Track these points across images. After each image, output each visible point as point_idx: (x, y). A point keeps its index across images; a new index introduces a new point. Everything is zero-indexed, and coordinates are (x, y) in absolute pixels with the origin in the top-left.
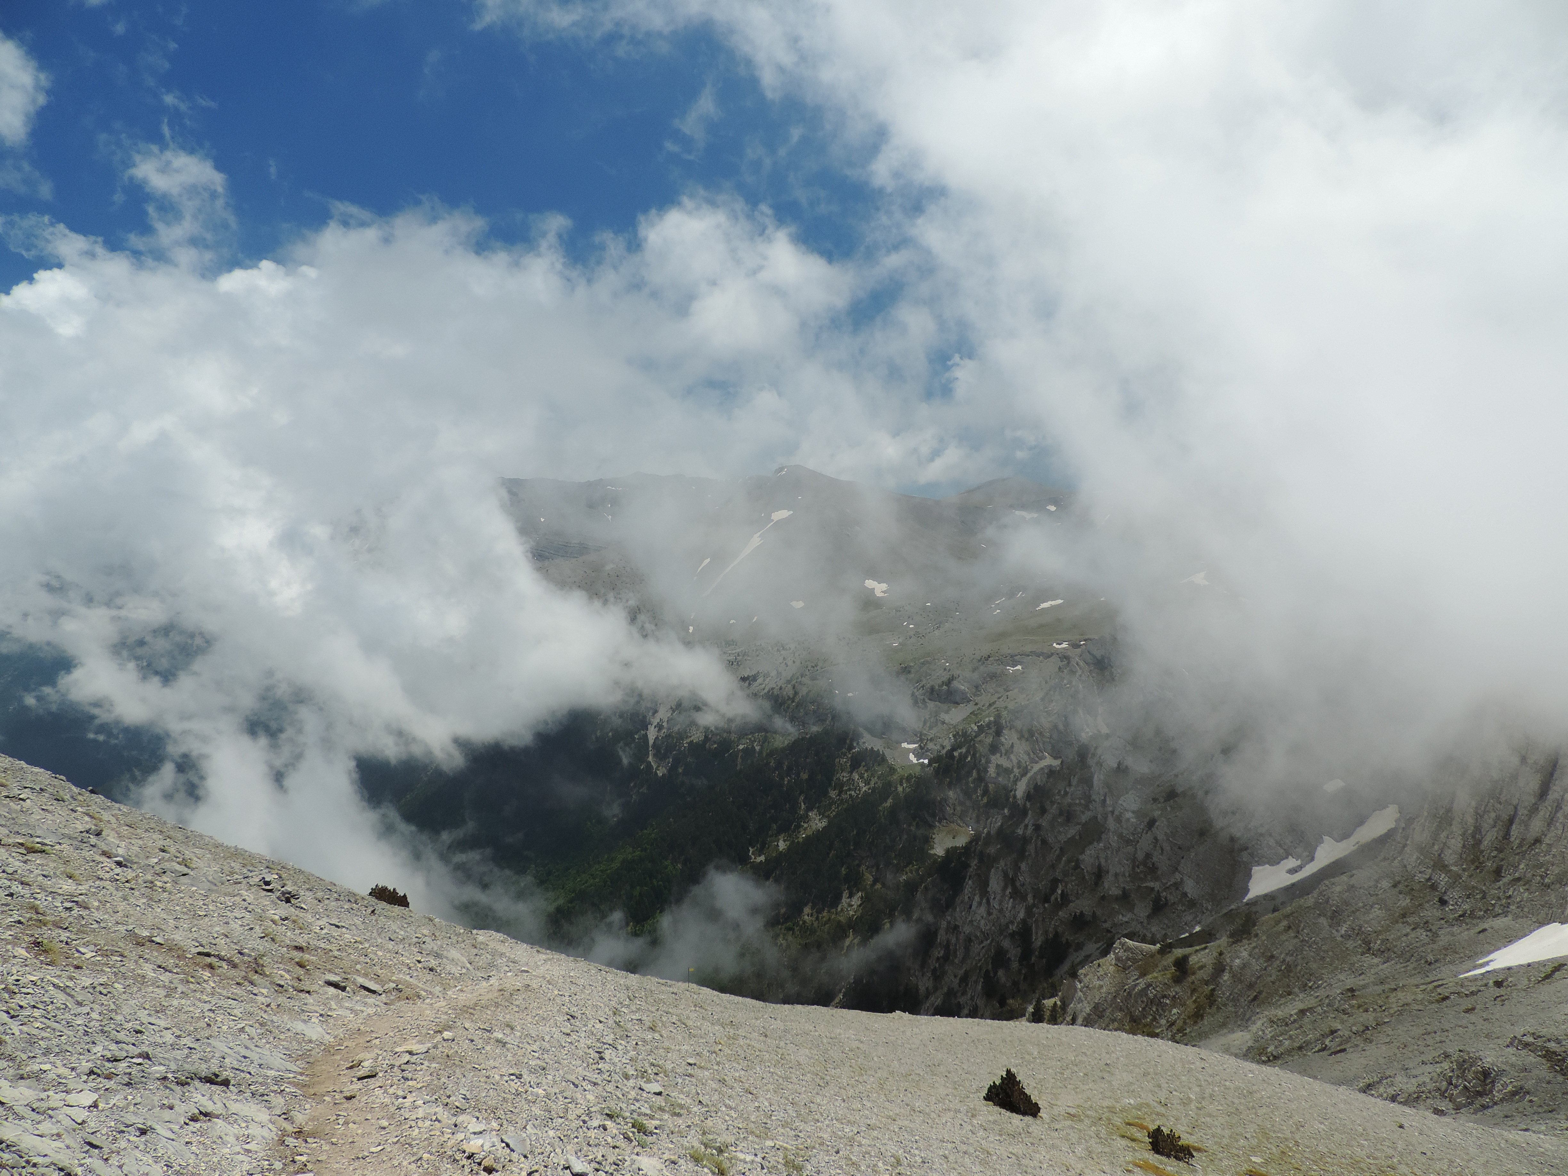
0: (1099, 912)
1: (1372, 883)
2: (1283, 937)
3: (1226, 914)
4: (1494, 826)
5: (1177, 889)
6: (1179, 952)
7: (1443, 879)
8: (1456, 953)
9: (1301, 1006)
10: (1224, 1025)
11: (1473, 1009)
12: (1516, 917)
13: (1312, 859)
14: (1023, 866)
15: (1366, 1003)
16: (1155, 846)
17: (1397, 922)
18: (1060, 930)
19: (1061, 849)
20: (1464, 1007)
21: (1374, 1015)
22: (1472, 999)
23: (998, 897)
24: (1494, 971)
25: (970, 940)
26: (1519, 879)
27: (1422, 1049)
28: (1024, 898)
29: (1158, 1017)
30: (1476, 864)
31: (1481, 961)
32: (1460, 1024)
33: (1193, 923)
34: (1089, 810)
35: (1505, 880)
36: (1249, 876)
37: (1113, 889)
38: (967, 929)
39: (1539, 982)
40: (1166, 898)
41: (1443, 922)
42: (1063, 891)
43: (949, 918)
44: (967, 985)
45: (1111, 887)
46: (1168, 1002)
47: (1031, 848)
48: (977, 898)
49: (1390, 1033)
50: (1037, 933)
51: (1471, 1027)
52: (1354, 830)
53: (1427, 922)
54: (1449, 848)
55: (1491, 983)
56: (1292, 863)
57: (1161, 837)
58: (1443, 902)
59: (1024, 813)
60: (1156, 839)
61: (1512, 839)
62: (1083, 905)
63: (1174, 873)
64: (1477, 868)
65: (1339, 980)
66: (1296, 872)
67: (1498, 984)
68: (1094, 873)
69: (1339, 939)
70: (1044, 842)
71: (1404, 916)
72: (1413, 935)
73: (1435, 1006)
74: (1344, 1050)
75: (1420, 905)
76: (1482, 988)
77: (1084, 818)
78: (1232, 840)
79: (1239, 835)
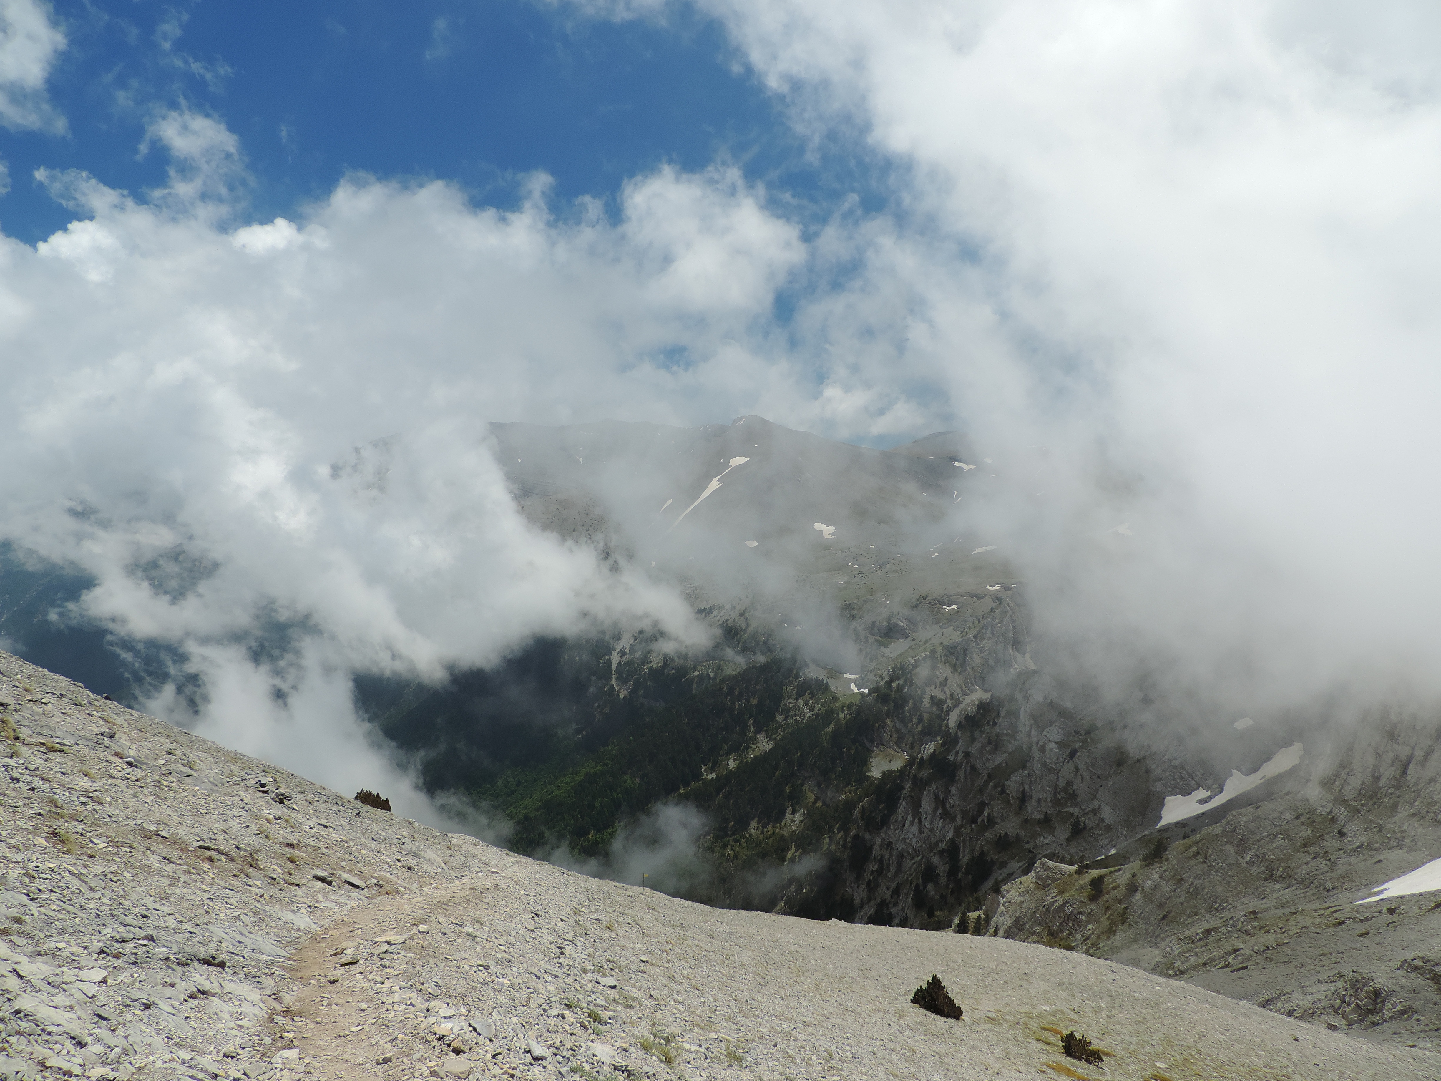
0: (1022, 833)
1: (1275, 815)
2: (1192, 862)
3: (1139, 839)
4: (1392, 765)
5: (1095, 814)
6: (1095, 873)
7: (1342, 812)
8: (1353, 881)
9: (1207, 926)
10: (1135, 941)
11: (1368, 933)
12: (1410, 850)
13: (1222, 791)
14: (953, 790)
15: (1267, 925)
16: (1076, 775)
17: (1299, 851)
18: (985, 849)
19: (989, 775)
20: (1358, 932)
21: (1274, 936)
22: (1367, 924)
23: (930, 817)
24: (1388, 899)
25: (902, 856)
26: (1413, 815)
27: (1318, 969)
28: (953, 819)
29: (1073, 932)
30: (1375, 800)
31: (1376, 890)
32: (1354, 946)
33: (1109, 846)
34: (1015, 740)
35: (1400, 815)
36: (1161, 804)
37: (1036, 813)
38: (900, 846)
39: (1429, 910)
40: (1084, 823)
41: (1341, 852)
42: (989, 814)
43: (884, 835)
44: (899, 896)
45: (1034, 811)
46: (1083, 918)
47: (961, 774)
48: (910, 818)
49: (1289, 953)
50: (964, 851)
51: (1365, 951)
52: (1261, 765)
53: (1326, 852)
54: (1349, 784)
55: (1385, 910)
56: (1202, 794)
57: (1081, 766)
58: (1342, 834)
59: (955, 740)
60: (1077, 768)
61: (1408, 778)
62: (1008, 827)
63: (1092, 799)
64: (1375, 803)
65: (1243, 903)
66: (1206, 802)
67: (1391, 911)
68: (1018, 798)
69: (1244, 865)
70: (973, 768)
71: (1305, 845)
72: (1313, 863)
73: (1332, 930)
74: (1246, 967)
75: (1320, 836)
76: (1376, 915)
77: (1011, 747)
78: (1147, 771)
79: (1153, 766)
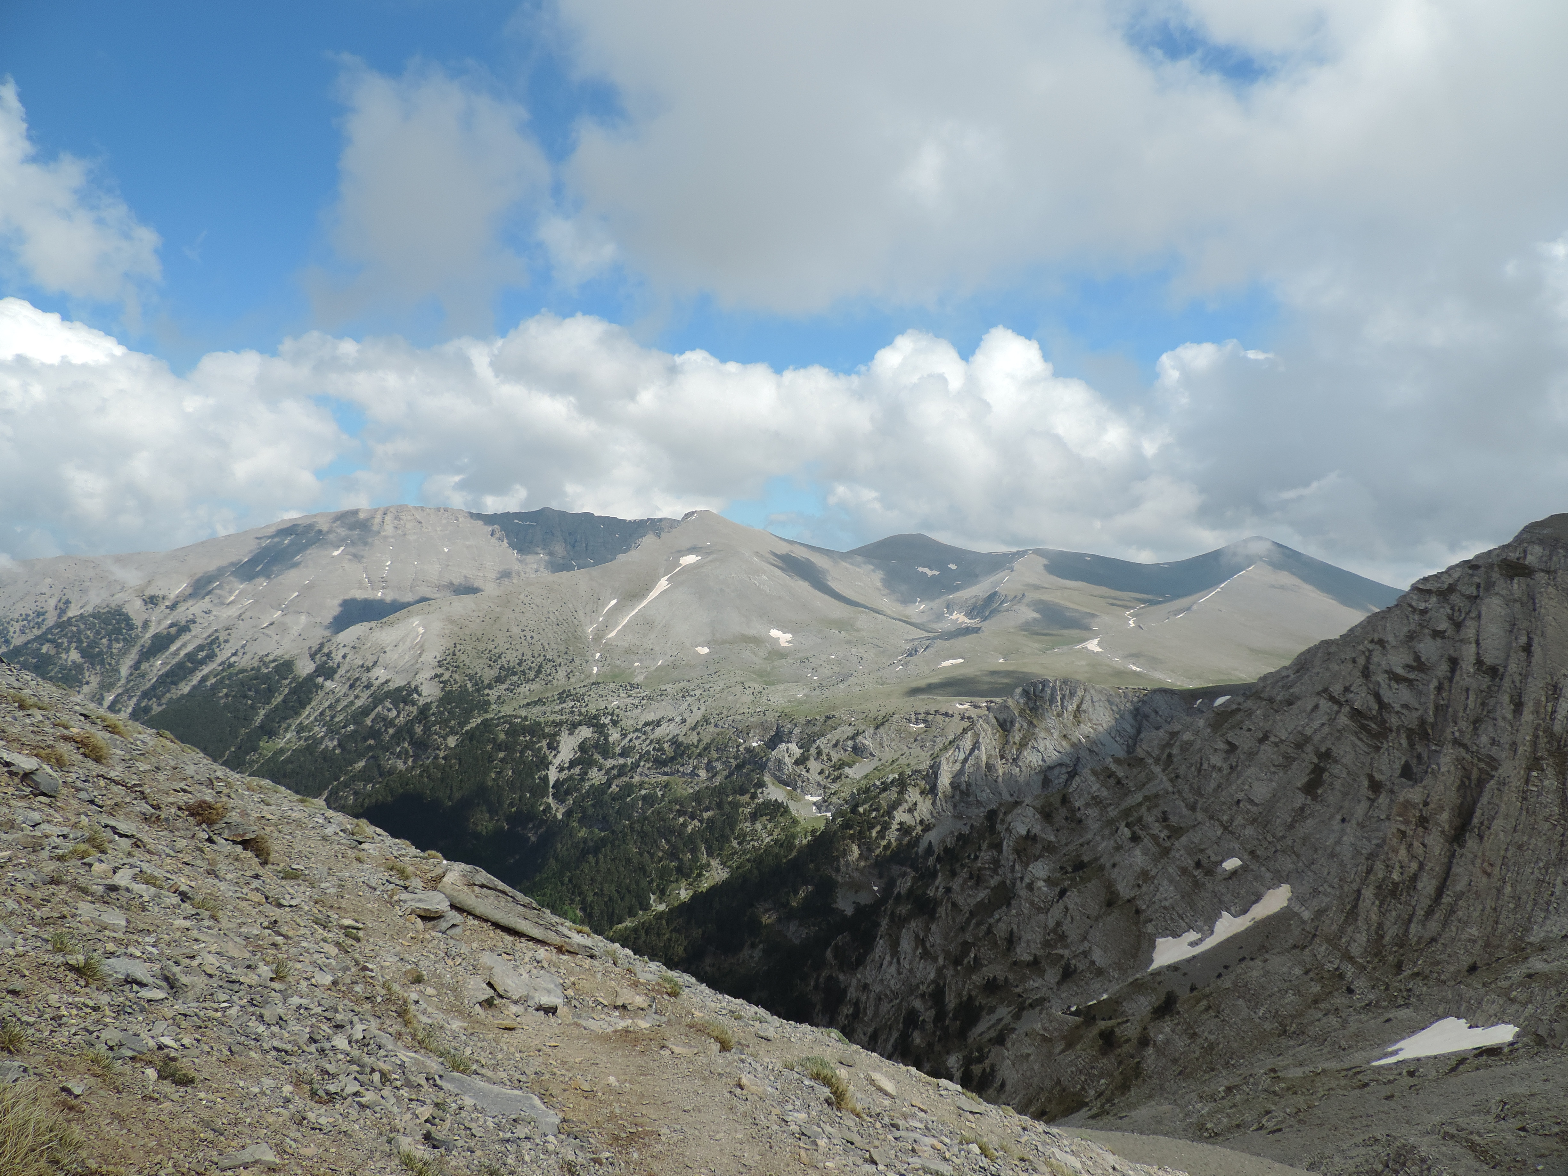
0: (1011, 977)
1: (1285, 970)
2: (1205, 1016)
3: (1131, 983)
4: (1395, 924)
5: (1086, 957)
6: (1102, 1025)
7: (1349, 970)
8: (1367, 1040)
9: (1227, 1083)
10: (1150, 1097)
11: (1393, 1096)
12: (1417, 1009)
13: (1212, 933)
14: (933, 927)
15: (1294, 1086)
16: (1065, 915)
17: (1310, 1007)
18: (973, 993)
19: (971, 912)
20: (1384, 1095)
21: (1303, 1097)
22: (1390, 1087)
23: (909, 957)
24: (1404, 1061)
25: (880, 999)
26: (1417, 974)
27: (1352, 1132)
28: (935, 959)
29: (1086, 1087)
30: (1379, 957)
31: (1389, 1050)
32: (1382, 1109)
33: (1101, 991)
34: (998, 874)
35: (1405, 974)
36: (1153, 946)
37: (1025, 955)
38: (877, 988)
39: (1446, 1074)
40: (1075, 966)
41: (1351, 1009)
42: (976, 956)
43: (859, 976)
44: (876, 1043)
45: (1023, 954)
46: (1096, 1073)
47: (942, 911)
48: (888, 958)
49: (1321, 1115)
50: (950, 996)
51: (1393, 1114)
52: (1250, 907)
53: (1337, 1009)
54: (1355, 941)
55: (1404, 1073)
56: (1193, 936)
57: (1071, 906)
58: (1350, 991)
59: (934, 875)
60: (1067, 908)
61: (1411, 936)
62: (996, 970)
63: (1083, 941)
64: (1380, 961)
65: (1259, 1060)
66: (1197, 944)
67: (1411, 1074)
68: (1006, 939)
69: (1258, 1020)
70: (954, 905)
71: (1316, 1002)
72: (1325, 1020)
73: (1357, 1092)
74: (1280, 1130)
75: (1330, 992)
76: (1397, 1077)
77: (993, 882)
78: (1138, 912)
79: (1144, 907)
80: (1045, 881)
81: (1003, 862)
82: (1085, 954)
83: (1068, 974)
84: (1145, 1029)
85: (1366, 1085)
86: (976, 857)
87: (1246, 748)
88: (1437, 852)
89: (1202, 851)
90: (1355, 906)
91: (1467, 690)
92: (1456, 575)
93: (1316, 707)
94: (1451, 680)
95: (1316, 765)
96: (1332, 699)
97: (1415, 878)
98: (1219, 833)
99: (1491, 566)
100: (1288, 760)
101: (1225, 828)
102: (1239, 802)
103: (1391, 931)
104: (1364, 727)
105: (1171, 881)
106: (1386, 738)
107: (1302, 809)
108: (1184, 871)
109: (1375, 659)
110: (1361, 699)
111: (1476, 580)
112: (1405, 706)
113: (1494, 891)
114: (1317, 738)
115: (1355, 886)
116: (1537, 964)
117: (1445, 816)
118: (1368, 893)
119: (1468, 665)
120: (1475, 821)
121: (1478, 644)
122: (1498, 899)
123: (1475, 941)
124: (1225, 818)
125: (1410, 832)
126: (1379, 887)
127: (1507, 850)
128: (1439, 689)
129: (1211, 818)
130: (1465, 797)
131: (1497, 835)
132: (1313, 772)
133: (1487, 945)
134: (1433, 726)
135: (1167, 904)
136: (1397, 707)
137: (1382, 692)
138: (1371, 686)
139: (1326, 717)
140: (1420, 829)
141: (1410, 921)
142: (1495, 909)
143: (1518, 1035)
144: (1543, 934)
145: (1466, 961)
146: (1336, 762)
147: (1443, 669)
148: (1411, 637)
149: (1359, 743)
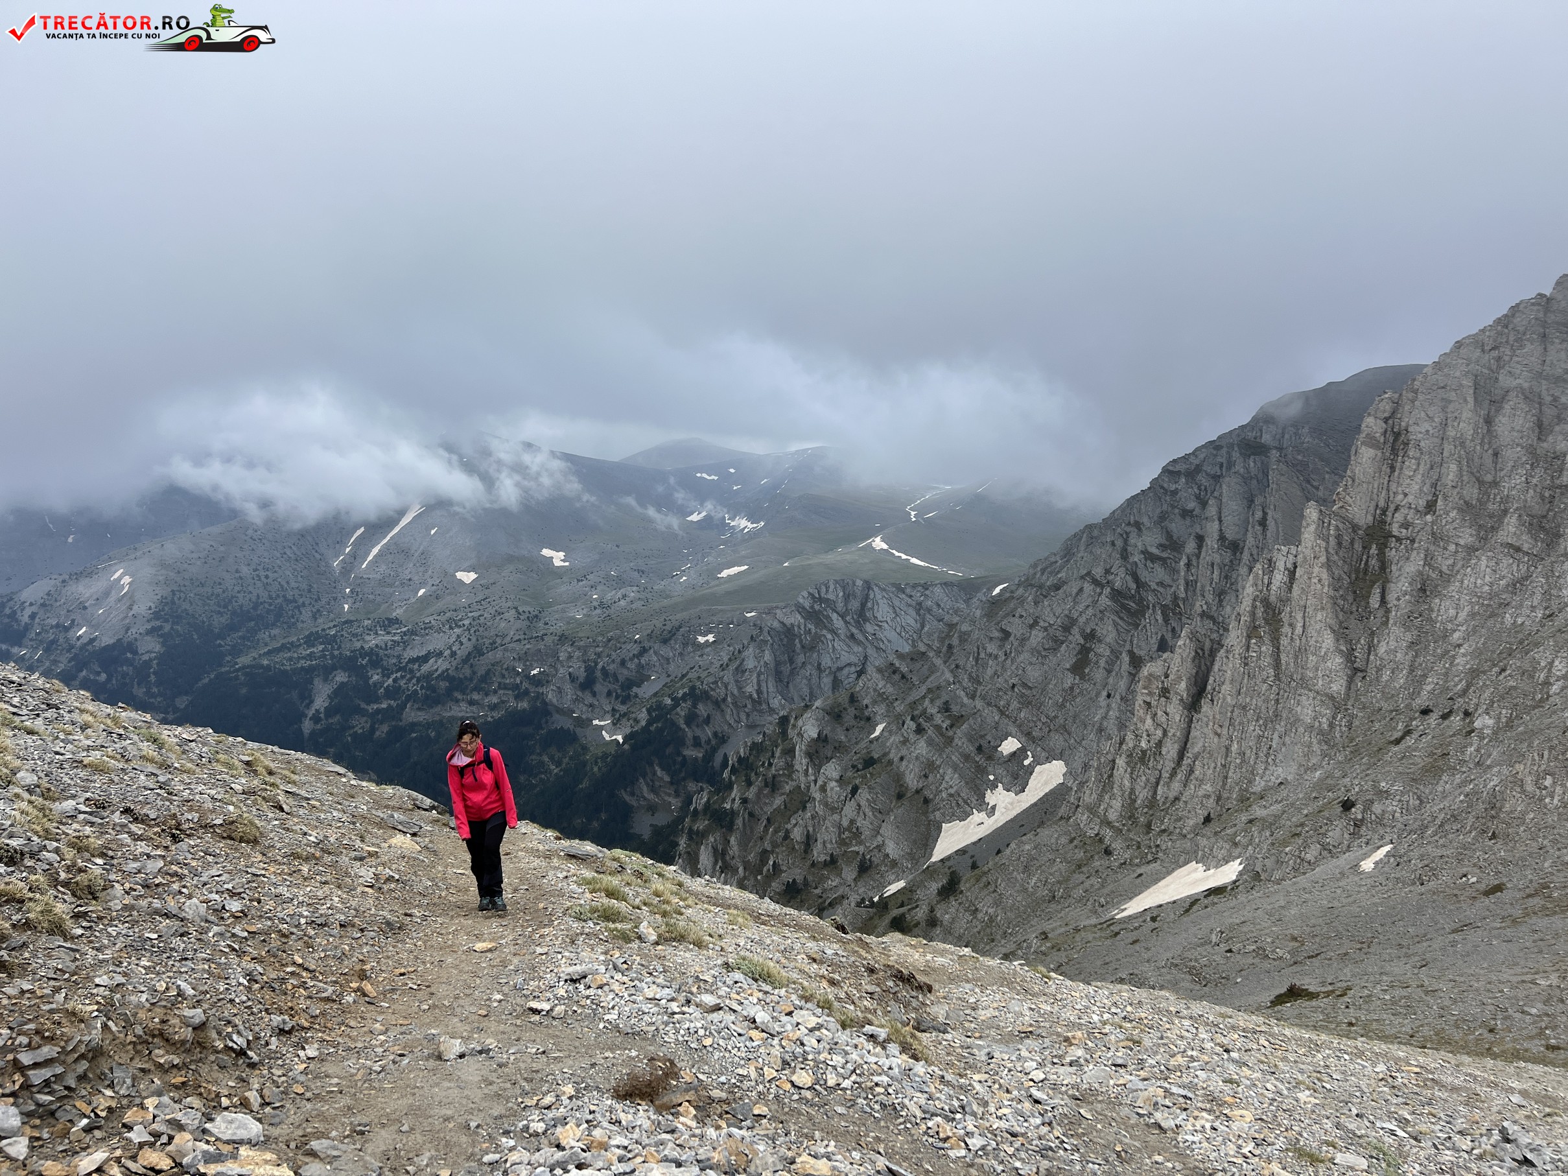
0: (810, 879)
1: (1053, 840)
2: (984, 892)
3: (924, 871)
4: (1145, 788)
5: (880, 851)
7: (1108, 833)
11: (1137, 941)
12: (1162, 862)
13: (993, 816)
14: (733, 840)
15: (1058, 943)
16: (858, 813)
17: (1075, 872)
19: (768, 820)
20: (1130, 940)
26: (1164, 831)
30: (1133, 820)
33: (896, 881)
34: (792, 780)
35: (1154, 832)
36: (938, 834)
37: (822, 855)
39: (1182, 915)
40: (870, 860)
41: (1109, 870)
42: (774, 861)
45: (819, 854)
47: (739, 822)
51: (1137, 955)
53: (1097, 871)
54: (1112, 807)
55: (1147, 919)
56: (977, 818)
57: (863, 803)
58: (1108, 852)
59: (730, 787)
60: (859, 805)
61: (1158, 798)
62: (795, 873)
63: (876, 836)
64: (1133, 823)
66: (982, 827)
67: (1154, 919)
68: (803, 842)
69: (1030, 889)
70: (751, 815)
71: (1079, 867)
72: (1088, 882)
73: (1108, 942)
75: (1091, 857)
76: (1142, 923)
77: (787, 788)
78: (926, 801)
79: (931, 796)
80: (837, 781)
81: (796, 767)
82: (879, 848)
83: (864, 868)
84: (932, 910)
85: (1117, 934)
86: (770, 765)
87: (1018, 635)
88: (1177, 718)
89: (982, 737)
90: (1111, 776)
91: (1213, 565)
92: (1202, 456)
93: (1081, 590)
94: (1198, 556)
95: (1083, 646)
96: (1096, 582)
97: (1159, 744)
98: (997, 718)
99: (1231, 446)
100: (1058, 643)
101: (1002, 713)
102: (1014, 686)
103: (1142, 795)
104: (1123, 606)
105: (955, 768)
106: (1144, 616)
107: (1072, 688)
108: (967, 757)
109: (1132, 541)
110: (1120, 579)
111: (1219, 459)
112: (1161, 584)
113: (1224, 749)
114: (1082, 620)
115: (1110, 757)
116: (1258, 812)
117: (1183, 685)
118: (1121, 762)
119: (1212, 542)
120: (1209, 687)
121: (1220, 521)
122: (1227, 756)
123: (1208, 796)
124: (1002, 703)
125: (1154, 703)
126: (1130, 756)
127: (1232, 712)
128: (1188, 565)
129: (989, 704)
130: (1200, 667)
131: (1224, 699)
132: (1080, 652)
133: (1219, 798)
134: (1184, 600)
135: (952, 791)
136: (1153, 586)
137: (1139, 572)
138: (1129, 567)
139: (1090, 599)
140: (1163, 699)
141: (1157, 784)
142: (1224, 766)
143: (1241, 873)
144: (1263, 783)
145: (1202, 814)
146: (1100, 641)
147: (1190, 547)
148: (1163, 517)
149: (1120, 622)
